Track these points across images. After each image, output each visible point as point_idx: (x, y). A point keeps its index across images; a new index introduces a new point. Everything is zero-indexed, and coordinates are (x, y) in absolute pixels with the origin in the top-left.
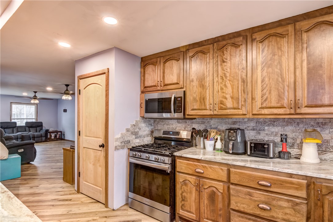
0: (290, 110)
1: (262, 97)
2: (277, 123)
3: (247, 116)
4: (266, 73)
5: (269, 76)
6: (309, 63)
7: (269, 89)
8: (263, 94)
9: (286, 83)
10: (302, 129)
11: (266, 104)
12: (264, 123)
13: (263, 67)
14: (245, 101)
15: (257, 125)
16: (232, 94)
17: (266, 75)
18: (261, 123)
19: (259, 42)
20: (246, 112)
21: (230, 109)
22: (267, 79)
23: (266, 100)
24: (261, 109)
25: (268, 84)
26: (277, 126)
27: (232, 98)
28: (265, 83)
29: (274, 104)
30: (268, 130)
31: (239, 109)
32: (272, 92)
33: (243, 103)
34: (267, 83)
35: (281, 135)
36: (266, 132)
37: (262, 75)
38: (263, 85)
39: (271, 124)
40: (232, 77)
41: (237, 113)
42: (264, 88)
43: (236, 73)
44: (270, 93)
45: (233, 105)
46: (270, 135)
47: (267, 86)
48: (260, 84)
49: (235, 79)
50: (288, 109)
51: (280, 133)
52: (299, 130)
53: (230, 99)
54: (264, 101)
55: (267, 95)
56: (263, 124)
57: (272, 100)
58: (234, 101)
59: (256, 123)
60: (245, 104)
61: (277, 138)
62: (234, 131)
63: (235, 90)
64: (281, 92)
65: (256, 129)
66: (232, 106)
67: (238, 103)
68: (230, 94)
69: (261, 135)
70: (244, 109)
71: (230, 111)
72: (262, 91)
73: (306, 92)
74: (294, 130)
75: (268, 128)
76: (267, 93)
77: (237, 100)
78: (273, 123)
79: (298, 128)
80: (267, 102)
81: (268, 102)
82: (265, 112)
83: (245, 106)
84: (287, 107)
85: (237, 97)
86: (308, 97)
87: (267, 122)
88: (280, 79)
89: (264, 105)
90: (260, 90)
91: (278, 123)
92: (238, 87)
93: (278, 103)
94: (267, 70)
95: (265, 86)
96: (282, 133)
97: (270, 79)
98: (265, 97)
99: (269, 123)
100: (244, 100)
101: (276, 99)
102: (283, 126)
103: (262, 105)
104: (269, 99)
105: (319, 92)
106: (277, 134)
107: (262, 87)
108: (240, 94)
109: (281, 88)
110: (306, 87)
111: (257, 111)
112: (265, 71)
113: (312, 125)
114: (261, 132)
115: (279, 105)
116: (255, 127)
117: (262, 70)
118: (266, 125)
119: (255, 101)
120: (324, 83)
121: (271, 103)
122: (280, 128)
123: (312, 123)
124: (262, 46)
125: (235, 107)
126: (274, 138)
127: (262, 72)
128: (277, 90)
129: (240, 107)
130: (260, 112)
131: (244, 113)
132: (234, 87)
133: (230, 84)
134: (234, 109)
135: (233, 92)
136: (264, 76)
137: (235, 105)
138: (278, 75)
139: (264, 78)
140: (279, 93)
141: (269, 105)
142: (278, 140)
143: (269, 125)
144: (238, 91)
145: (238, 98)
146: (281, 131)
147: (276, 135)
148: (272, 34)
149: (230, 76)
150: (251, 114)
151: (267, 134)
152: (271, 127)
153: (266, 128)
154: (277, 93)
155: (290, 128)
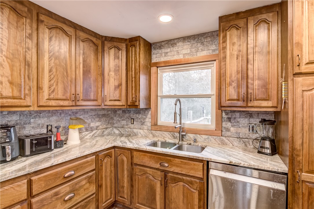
0: (72, 102)
1: (49, 88)
2: (43, 115)
3: (31, 109)
4: (53, 63)
5: (57, 67)
6: (84, 67)
7: (56, 81)
8: (51, 85)
9: (69, 78)
10: (63, 118)
11: (53, 95)
12: (30, 116)
13: (50, 55)
14: (30, 90)
15: (22, 118)
16: (11, 78)
17: (53, 66)
18: (26, 116)
19: (46, 26)
20: (31, 103)
21: (7, 98)
22: (54, 70)
23: (53, 91)
24: (48, 100)
25: (55, 75)
26: (43, 117)
27: (11, 83)
28: (52, 74)
29: (60, 96)
30: (34, 123)
31: (21, 99)
32: (59, 84)
33: (27, 92)
34: (54, 73)
35: (48, 126)
36: (32, 125)
37: (50, 64)
38: (51, 75)
39: (38, 116)
40: (10, 54)
41: (19, 104)
42: (51, 78)
43: (18, 50)
44: (57, 85)
45: (13, 93)
46: (36, 128)
47: (54, 77)
48: (47, 73)
49: (16, 58)
50: (71, 102)
51: (46, 124)
52: (61, 119)
53: (8, 84)
54: (52, 92)
55: (54, 87)
56: (28, 117)
57: (59, 92)
58: (14, 88)
59: (20, 116)
60: (30, 94)
61: (43, 129)
62: (7, 130)
63: (15, 74)
64: (66, 86)
65: (20, 123)
66: (10, 95)
67: (20, 91)
68: (7, 77)
69: (26, 129)
70: (28, 99)
71: (7, 101)
72: (50, 81)
73: (82, 88)
74: (58, 120)
75: (35, 121)
76: (54, 84)
77: (19, 87)
78: (39, 114)
79: (61, 118)
80: (54, 93)
81: (56, 94)
82: (53, 103)
83: (30, 96)
84: (70, 100)
85: (19, 82)
86: (83, 93)
87: (33, 114)
88: (65, 74)
89: (52, 96)
90: (47, 80)
91: (45, 114)
92: (20, 70)
93: (63, 95)
94: (54, 61)
95: (52, 76)
96: (48, 124)
97: (57, 71)
98: (52, 88)
99: (35, 115)
100: (29, 88)
101: (62, 92)
102: (48, 117)
103: (49, 96)
104: (56, 91)
105: (89, 90)
106: (44, 126)
107: (49, 76)
108: (23, 80)
109: (66, 82)
110: (82, 85)
111: (44, 103)
112: (53, 61)
113: (70, 114)
114: (26, 126)
115: (64, 97)
116: (19, 121)
117: (50, 59)
118: (32, 117)
119: (42, 91)
120: (91, 84)
121: (58, 94)
122: (46, 119)
123: (70, 113)
124: (50, 33)
125: (15, 96)
126: (40, 130)
127: (50, 61)
128: (63, 84)
129: (23, 97)
130: (47, 104)
131: (29, 104)
132: (15, 68)
133: (8, 62)
134: (14, 98)
135: (12, 75)
136: (52, 66)
137: (16, 94)
138: (63, 69)
139: (52, 68)
140: (64, 86)
141: (56, 97)
142: (44, 131)
143: (35, 117)
144: (20, 75)
145: (21, 85)
146: (47, 122)
147: (42, 127)
148: (59, 27)
149: (7, 51)
150: (36, 105)
151: (33, 127)
152: (37, 119)
153: (32, 120)
154: (63, 86)
155: (54, 118)
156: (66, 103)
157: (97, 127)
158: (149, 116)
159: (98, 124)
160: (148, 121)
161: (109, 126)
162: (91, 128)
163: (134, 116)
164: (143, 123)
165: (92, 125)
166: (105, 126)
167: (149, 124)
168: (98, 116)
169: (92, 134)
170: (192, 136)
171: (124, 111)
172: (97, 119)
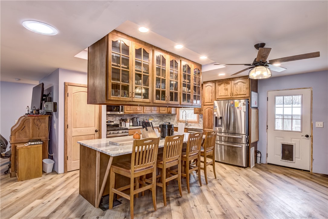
0: (151, 112)
10: (147, 117)
23: (146, 109)
31: (141, 111)
35: (143, 119)
115: (149, 110)
122: (143, 117)
155: (145, 117)
156: (149, 112)
157: (157, 121)
158: (176, 117)
159: (157, 120)
160: (176, 119)
161: (161, 121)
162: (155, 121)
163: (171, 117)
164: (174, 120)
165: (155, 120)
166: (160, 121)
167: (176, 120)
168: (157, 117)
169: (155, 123)
170: (190, 124)
171: (167, 115)
172: (157, 118)
